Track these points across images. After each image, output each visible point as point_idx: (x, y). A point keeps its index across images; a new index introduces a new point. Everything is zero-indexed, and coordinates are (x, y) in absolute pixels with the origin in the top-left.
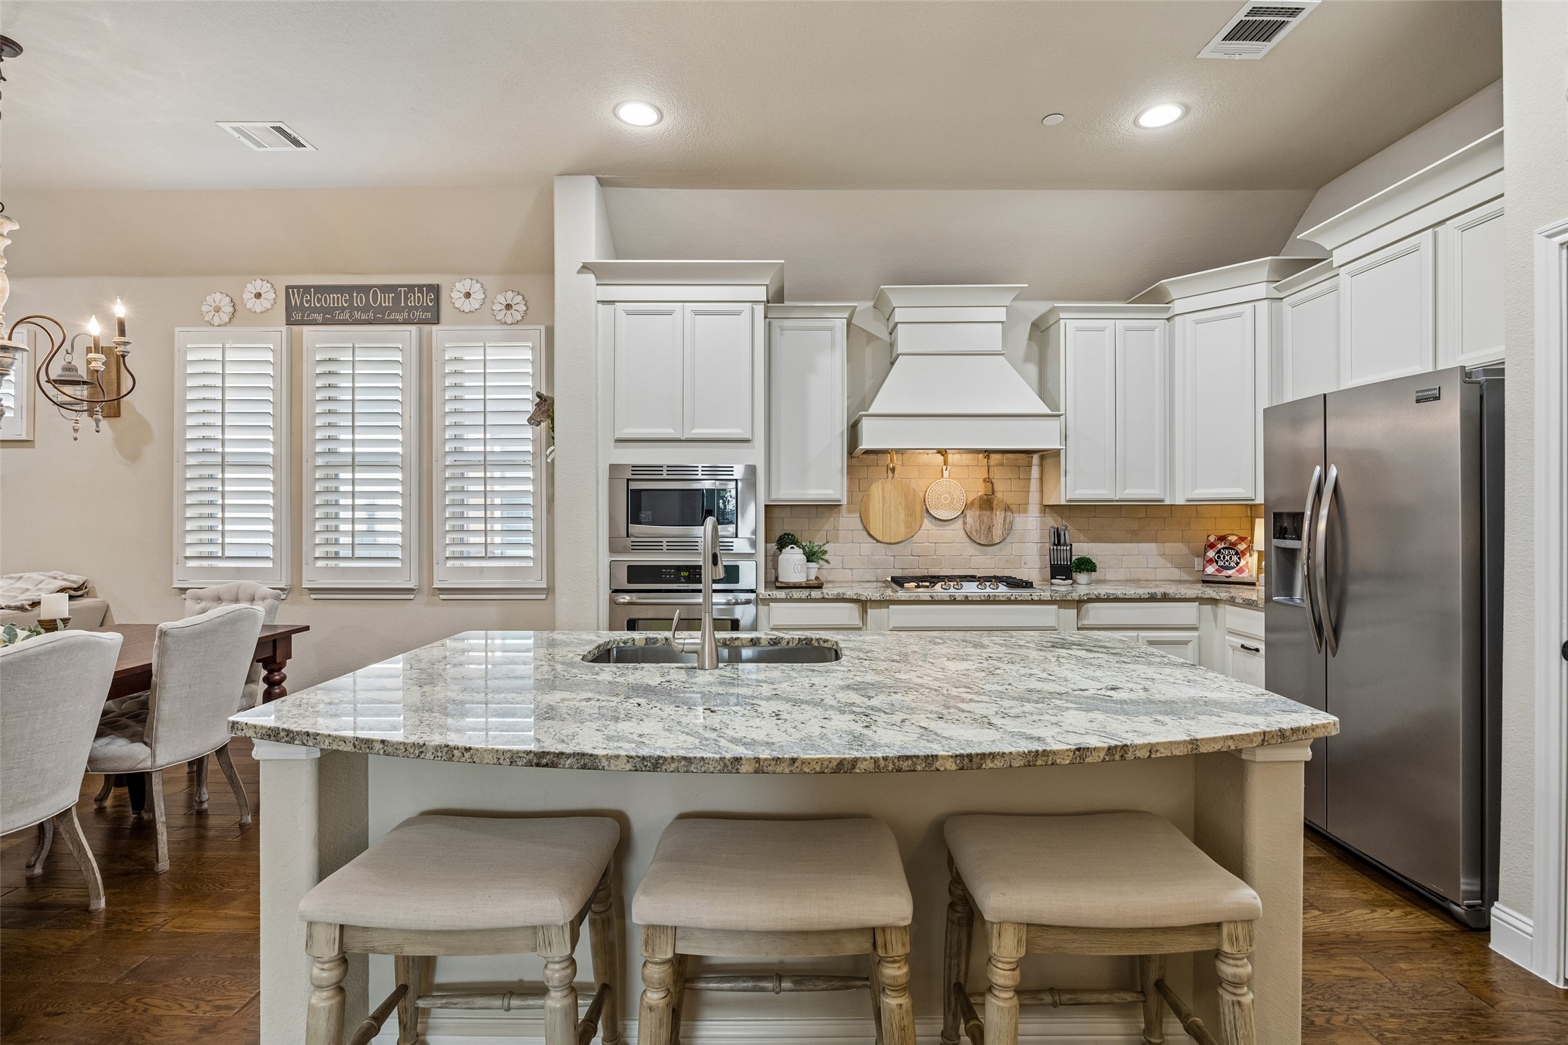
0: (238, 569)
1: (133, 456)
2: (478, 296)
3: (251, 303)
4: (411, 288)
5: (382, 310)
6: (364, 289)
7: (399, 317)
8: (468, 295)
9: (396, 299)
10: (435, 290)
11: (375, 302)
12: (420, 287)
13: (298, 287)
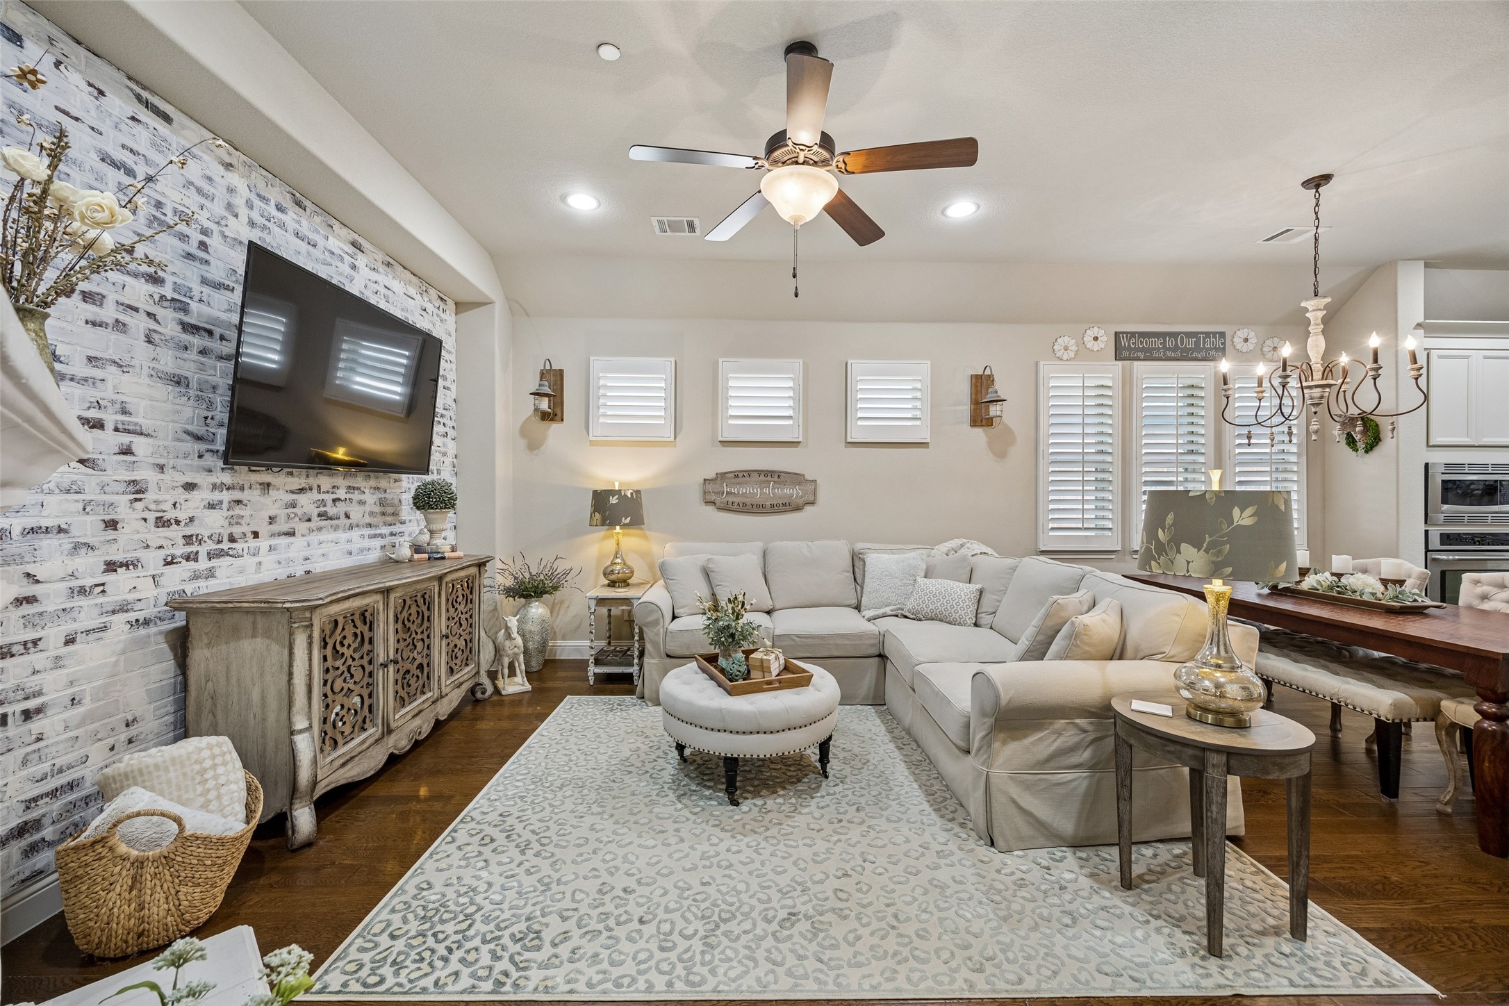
0: (1086, 537)
1: (1001, 455)
2: (1253, 341)
3: (1090, 344)
4: (1207, 334)
5: (1186, 350)
6: (1174, 335)
7: (1199, 356)
8: (1246, 340)
9: (1197, 344)
10: (1223, 335)
11: (1182, 344)
12: (1214, 334)
13: (1127, 333)
